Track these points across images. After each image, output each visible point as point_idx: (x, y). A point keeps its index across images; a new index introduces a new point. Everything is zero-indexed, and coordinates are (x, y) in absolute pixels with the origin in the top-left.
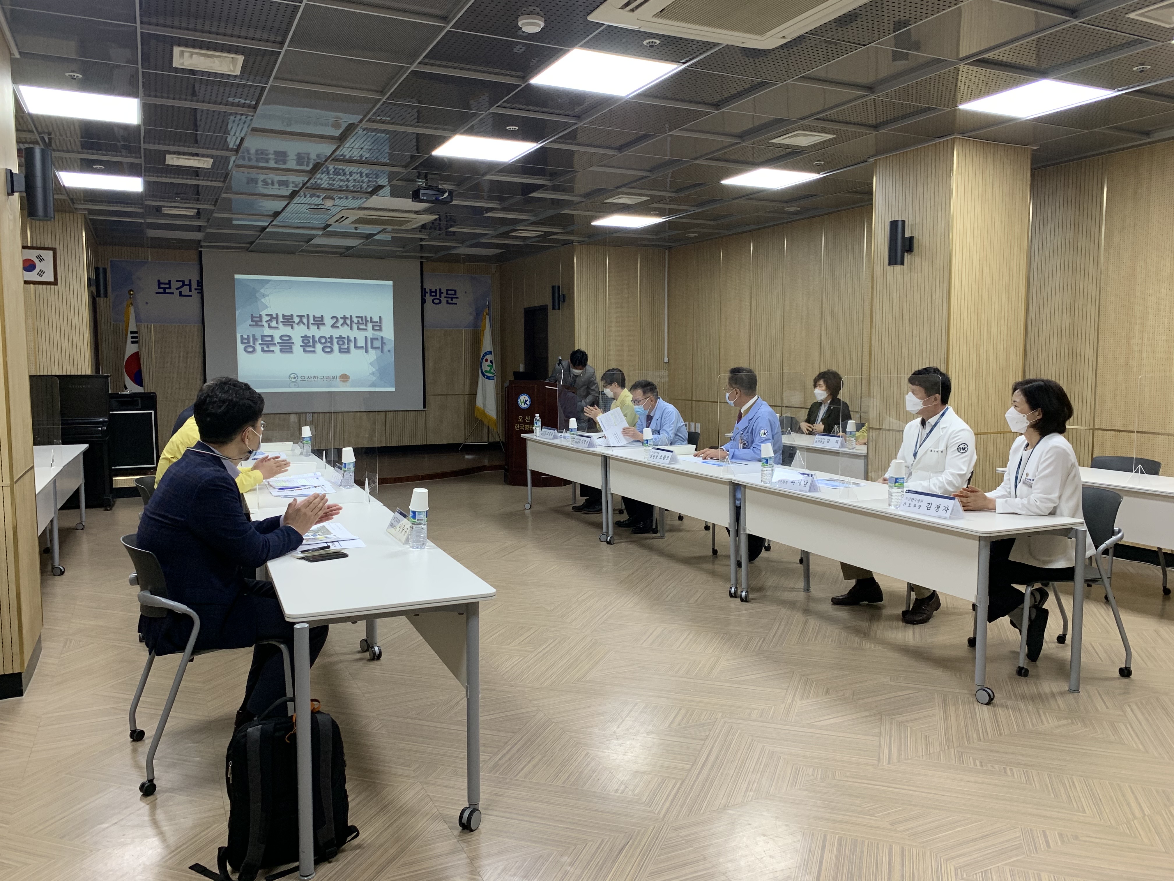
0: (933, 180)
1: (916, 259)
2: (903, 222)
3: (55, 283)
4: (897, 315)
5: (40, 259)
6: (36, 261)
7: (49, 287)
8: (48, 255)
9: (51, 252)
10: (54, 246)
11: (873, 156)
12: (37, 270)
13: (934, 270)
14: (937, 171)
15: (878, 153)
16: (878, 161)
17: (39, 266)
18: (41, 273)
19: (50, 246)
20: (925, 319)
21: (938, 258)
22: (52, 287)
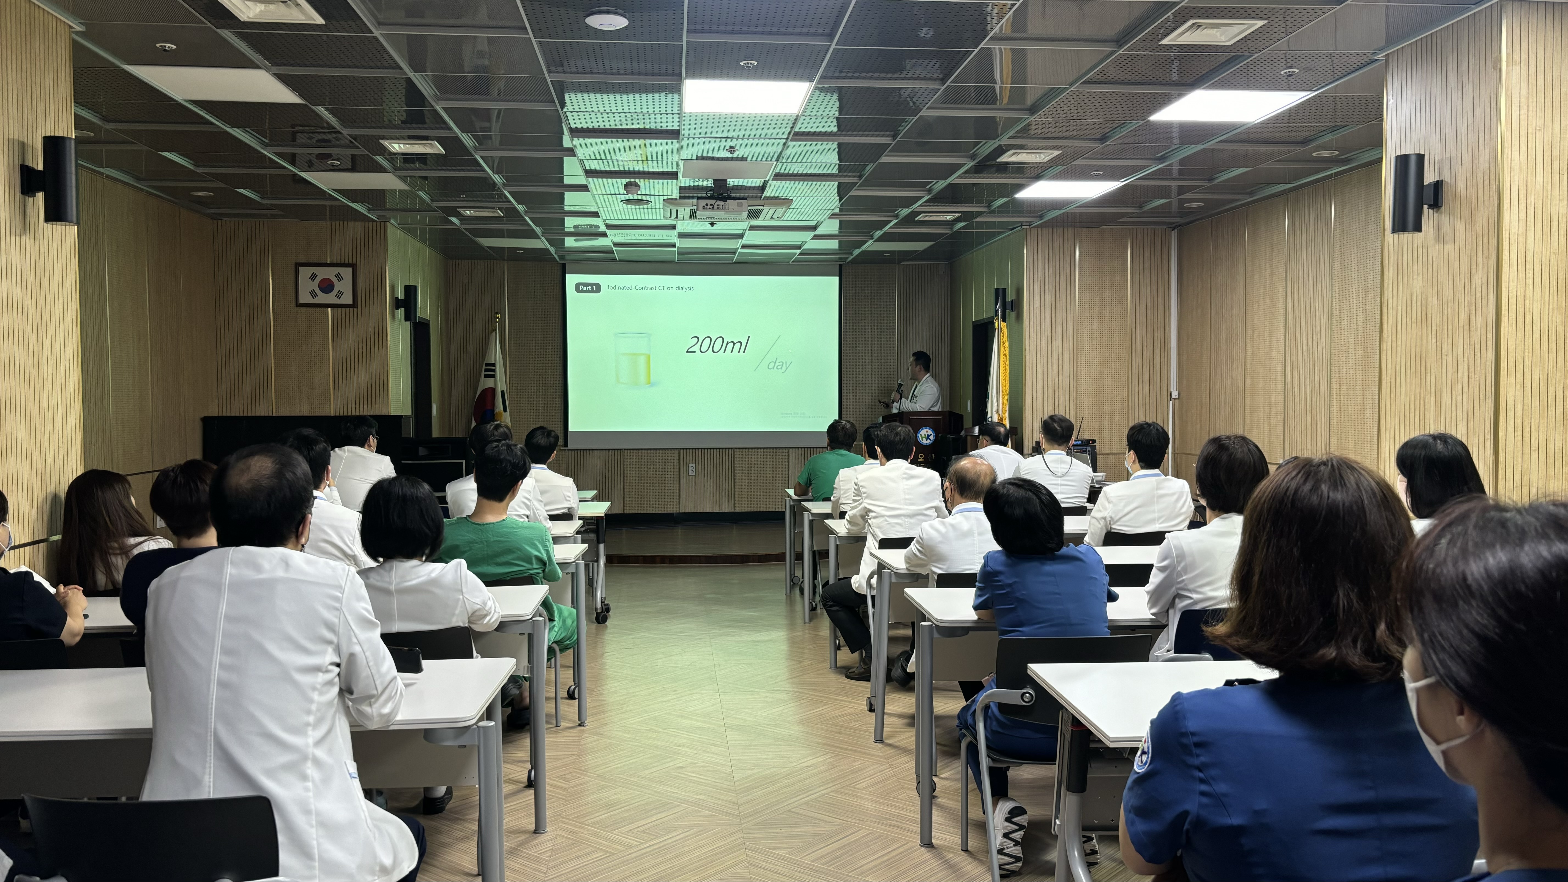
0: (1471, 79)
1: (1447, 219)
2: (1421, 158)
3: (354, 305)
4: (1419, 318)
5: (339, 277)
6: (335, 280)
7: (347, 309)
8: (347, 272)
9: (350, 269)
10: (355, 262)
11: (1382, 49)
12: (335, 292)
13: (1474, 237)
14: (1477, 62)
15: (1391, 41)
16: (1391, 57)
17: (338, 286)
18: (340, 294)
19: (350, 262)
20: (1461, 324)
21: (1480, 214)
22: (351, 309)
